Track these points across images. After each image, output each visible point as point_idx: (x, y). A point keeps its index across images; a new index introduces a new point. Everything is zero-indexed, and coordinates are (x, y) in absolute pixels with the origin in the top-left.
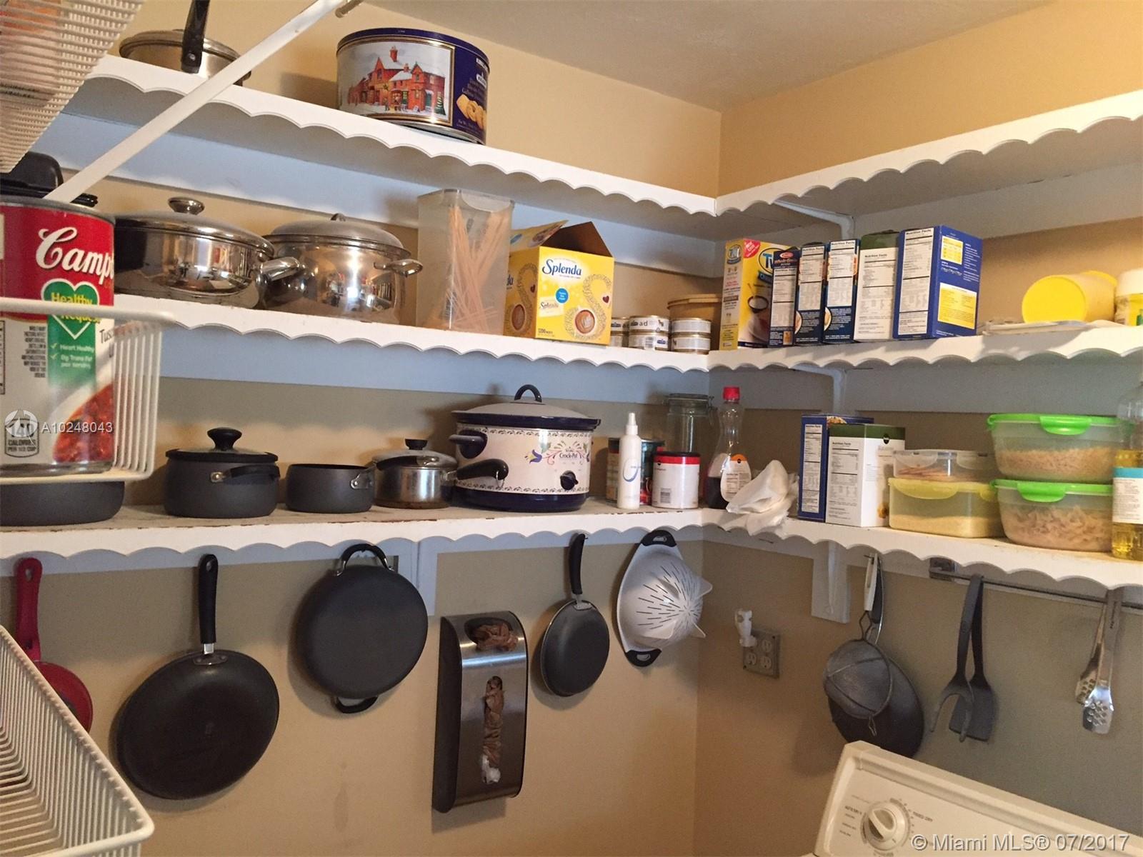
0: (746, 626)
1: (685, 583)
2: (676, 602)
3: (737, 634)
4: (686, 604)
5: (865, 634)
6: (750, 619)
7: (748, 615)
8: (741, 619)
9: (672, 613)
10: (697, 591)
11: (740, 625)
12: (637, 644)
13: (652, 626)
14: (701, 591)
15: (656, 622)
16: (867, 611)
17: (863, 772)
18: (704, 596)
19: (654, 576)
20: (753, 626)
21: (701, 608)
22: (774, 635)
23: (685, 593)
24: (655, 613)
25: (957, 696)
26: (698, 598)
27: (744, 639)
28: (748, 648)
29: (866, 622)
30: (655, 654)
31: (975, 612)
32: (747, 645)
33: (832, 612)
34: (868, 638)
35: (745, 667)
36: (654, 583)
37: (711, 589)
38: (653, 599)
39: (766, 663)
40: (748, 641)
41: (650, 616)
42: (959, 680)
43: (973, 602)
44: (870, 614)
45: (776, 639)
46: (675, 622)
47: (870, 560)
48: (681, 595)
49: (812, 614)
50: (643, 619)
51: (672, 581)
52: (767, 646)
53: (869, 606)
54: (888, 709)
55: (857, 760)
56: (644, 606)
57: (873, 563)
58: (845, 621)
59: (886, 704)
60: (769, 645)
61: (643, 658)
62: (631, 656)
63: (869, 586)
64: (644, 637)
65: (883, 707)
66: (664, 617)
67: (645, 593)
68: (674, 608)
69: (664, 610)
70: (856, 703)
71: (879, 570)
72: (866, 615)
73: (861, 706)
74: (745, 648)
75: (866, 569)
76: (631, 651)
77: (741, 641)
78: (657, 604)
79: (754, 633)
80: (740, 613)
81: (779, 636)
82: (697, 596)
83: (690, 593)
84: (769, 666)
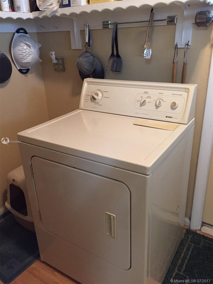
0: (53, 57)
1: (32, 44)
2: (30, 50)
3: (51, 60)
4: (34, 51)
5: (87, 50)
6: (54, 54)
7: (53, 53)
8: (52, 54)
9: (30, 54)
10: (37, 46)
11: (52, 56)
12: (21, 66)
13: (24, 59)
14: (38, 47)
15: (25, 57)
16: (87, 43)
17: (89, 85)
18: (39, 48)
19: (22, 42)
20: (55, 56)
21: (39, 52)
22: (62, 58)
23: (33, 47)
24: (24, 54)
25: (113, 60)
26: (38, 48)
27: (54, 61)
28: (55, 63)
29: (87, 46)
30: (28, 70)
31: (116, 34)
32: (55, 62)
33: (77, 47)
34: (88, 51)
35: (55, 70)
36: (22, 44)
37: (41, 46)
38: (23, 50)
39: (61, 67)
40: (55, 61)
41: (23, 55)
42: (112, 55)
43: (115, 30)
44: (88, 43)
45: (63, 59)
46: (31, 57)
47: (86, 26)
48: (32, 48)
49: (72, 49)
50: (21, 56)
51: (28, 43)
52: (61, 62)
53: (87, 41)
54: (95, 70)
55: (88, 82)
56: (20, 52)
57: (87, 27)
58: (81, 48)
59: (94, 68)
60: (61, 61)
61: (24, 71)
62: (20, 71)
63: (86, 35)
64: (22, 63)
65: (93, 69)
66: (28, 55)
67: (20, 48)
68: (30, 52)
69: (27, 53)
70: (87, 69)
71: (89, 29)
72: (87, 44)
73: (88, 70)
74: (54, 63)
75: (85, 30)
76: (20, 69)
77: (53, 62)
78: (24, 51)
79: (56, 59)
80: (51, 52)
81: (63, 58)
82: (37, 48)
83: (34, 47)
84: (62, 68)
